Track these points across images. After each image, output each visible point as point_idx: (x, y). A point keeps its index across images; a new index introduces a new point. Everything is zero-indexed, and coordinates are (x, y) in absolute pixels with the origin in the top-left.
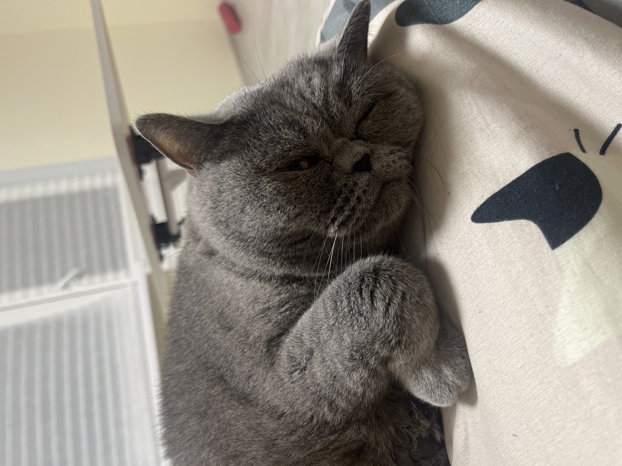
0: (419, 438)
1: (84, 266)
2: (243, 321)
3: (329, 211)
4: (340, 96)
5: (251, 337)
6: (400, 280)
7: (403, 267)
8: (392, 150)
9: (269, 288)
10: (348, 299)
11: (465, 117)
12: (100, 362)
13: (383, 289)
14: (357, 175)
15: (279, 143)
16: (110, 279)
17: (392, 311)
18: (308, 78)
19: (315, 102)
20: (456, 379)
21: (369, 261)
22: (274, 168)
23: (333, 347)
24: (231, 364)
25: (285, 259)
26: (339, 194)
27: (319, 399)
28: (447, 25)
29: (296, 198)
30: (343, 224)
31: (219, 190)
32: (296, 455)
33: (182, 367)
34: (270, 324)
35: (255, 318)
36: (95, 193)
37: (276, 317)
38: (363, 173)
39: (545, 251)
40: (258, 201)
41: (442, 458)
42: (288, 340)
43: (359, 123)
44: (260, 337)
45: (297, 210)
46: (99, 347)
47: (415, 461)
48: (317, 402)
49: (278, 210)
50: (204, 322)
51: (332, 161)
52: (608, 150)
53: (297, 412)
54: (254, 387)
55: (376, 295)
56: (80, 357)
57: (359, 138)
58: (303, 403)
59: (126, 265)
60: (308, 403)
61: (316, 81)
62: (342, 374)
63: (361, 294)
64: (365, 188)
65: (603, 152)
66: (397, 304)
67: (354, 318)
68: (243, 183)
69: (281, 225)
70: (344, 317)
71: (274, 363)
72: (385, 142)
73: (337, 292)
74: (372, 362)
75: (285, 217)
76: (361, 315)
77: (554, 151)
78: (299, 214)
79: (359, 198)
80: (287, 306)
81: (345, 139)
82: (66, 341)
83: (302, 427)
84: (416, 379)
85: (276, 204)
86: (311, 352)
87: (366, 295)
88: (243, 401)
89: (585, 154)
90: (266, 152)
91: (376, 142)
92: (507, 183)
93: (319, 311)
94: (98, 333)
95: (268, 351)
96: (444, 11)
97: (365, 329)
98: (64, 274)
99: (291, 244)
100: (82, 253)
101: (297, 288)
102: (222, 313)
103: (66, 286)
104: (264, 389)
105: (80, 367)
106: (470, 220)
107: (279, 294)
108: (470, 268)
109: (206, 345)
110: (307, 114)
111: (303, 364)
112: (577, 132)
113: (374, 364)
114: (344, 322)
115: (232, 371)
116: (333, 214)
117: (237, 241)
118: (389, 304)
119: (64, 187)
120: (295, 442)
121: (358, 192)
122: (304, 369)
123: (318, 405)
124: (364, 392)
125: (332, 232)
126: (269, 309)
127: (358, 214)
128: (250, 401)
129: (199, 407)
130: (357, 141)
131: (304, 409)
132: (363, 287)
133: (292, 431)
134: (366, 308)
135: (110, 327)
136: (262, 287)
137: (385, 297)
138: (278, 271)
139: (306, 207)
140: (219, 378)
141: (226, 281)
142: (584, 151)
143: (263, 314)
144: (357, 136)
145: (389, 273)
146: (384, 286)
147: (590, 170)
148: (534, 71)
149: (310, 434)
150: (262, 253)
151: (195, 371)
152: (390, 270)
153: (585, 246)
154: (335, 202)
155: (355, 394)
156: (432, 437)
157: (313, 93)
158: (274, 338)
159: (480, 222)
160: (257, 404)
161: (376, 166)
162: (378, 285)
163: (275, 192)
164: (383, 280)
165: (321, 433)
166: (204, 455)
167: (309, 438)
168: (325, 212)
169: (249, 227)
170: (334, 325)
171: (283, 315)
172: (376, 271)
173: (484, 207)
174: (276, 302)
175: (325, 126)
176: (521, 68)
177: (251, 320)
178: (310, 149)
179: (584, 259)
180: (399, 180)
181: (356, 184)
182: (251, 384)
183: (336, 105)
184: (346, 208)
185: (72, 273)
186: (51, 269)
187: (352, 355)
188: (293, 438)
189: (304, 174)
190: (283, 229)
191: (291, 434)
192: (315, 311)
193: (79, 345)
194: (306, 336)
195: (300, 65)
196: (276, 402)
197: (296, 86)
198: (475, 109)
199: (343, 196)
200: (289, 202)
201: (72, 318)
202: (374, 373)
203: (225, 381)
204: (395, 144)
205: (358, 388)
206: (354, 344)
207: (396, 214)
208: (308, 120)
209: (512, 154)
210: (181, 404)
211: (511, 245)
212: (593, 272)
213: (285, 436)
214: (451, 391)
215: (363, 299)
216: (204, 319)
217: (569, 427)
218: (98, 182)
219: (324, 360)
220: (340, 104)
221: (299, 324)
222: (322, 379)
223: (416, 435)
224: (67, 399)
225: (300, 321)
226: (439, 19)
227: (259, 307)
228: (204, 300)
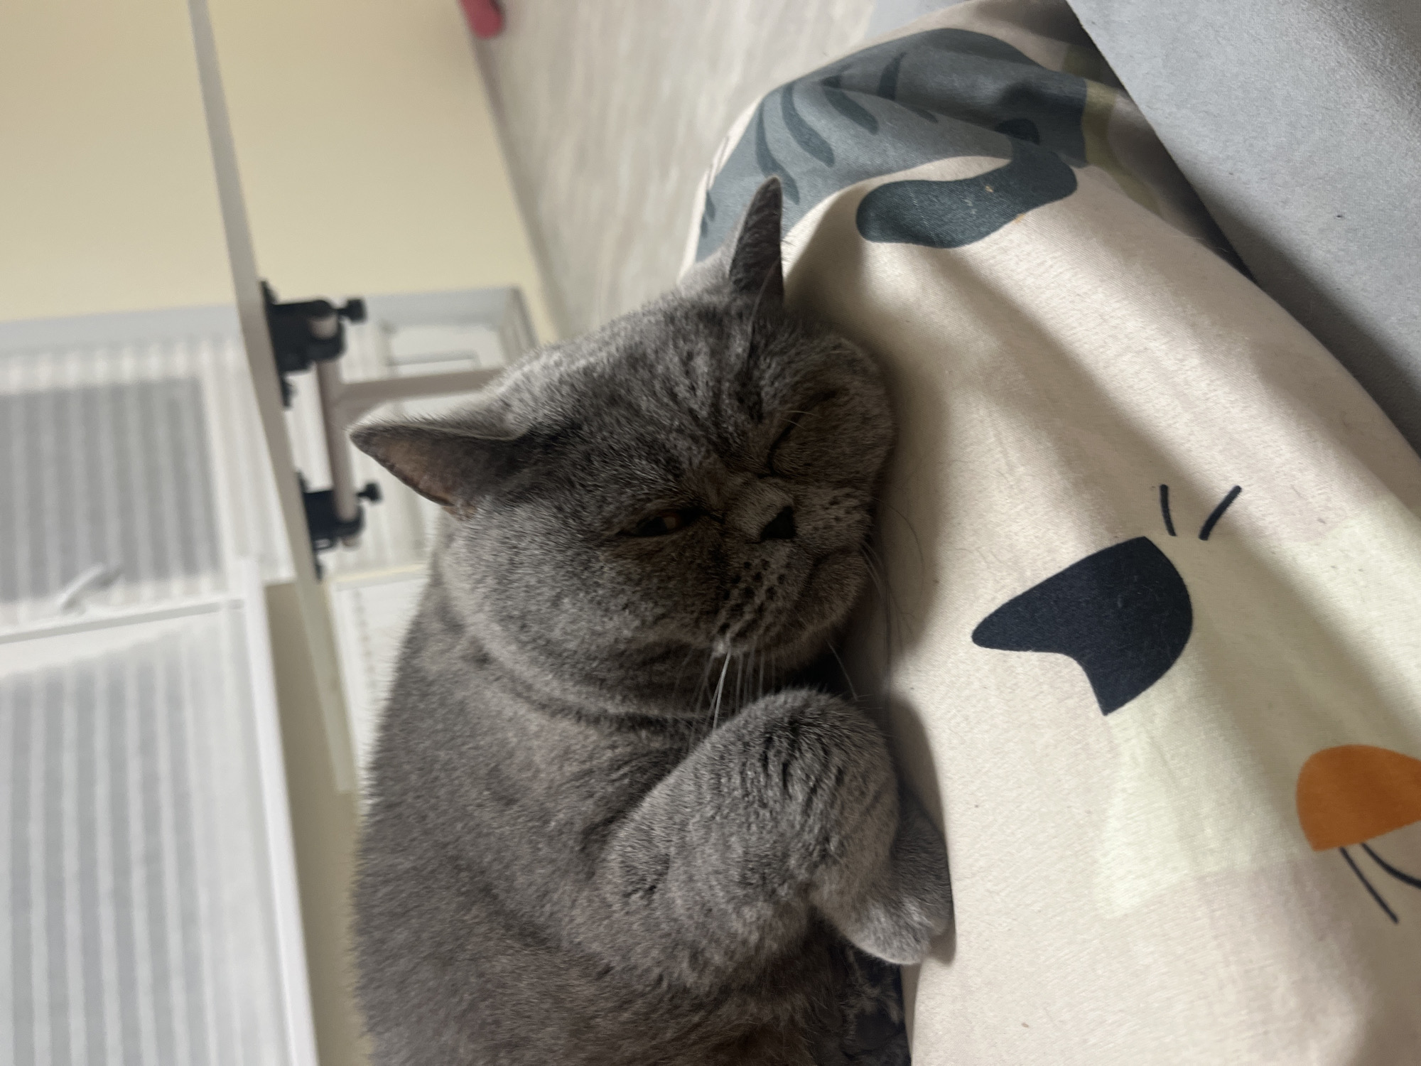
0: (861, 1016)
1: (115, 560)
2: (539, 789)
3: (715, 612)
4: (741, 401)
5: (553, 824)
6: (837, 745)
7: (842, 719)
8: (835, 497)
9: (593, 735)
10: (742, 773)
11: (971, 444)
12: (150, 782)
13: (807, 760)
14: (768, 544)
15: (628, 485)
16: (177, 593)
17: (818, 805)
18: (685, 354)
19: (695, 407)
20: (927, 917)
21: (785, 702)
22: (616, 530)
23: (708, 858)
24: (507, 867)
25: (629, 688)
26: (737, 580)
27: (674, 944)
28: (951, 250)
29: (659, 588)
30: (741, 636)
31: (511, 560)
32: (630, 1048)
33: (405, 863)
34: (590, 802)
35: (564, 788)
36: (145, 390)
37: (604, 789)
38: (780, 542)
39: (1092, 715)
40: (587, 593)
41: (898, 1051)
42: (624, 833)
43: (775, 446)
44: (570, 823)
45: (659, 611)
46: (147, 747)
47: (851, 1057)
48: (670, 950)
49: (624, 609)
50: (456, 782)
51: (723, 515)
52: (1216, 530)
53: (635, 967)
54: (552, 914)
55: (792, 772)
56: (102, 768)
57: (774, 473)
58: (646, 953)
59: (215, 561)
60: (655, 953)
61: (701, 364)
62: (723, 906)
63: (765, 766)
64: (783, 571)
65: (1205, 534)
66: (827, 791)
67: (751, 810)
68: (560, 557)
69: (627, 633)
70: (733, 808)
71: (593, 874)
72: (823, 483)
73: (722, 758)
74: (783, 891)
75: (637, 623)
76: (764, 805)
77: (1120, 534)
78: (663, 616)
79: (771, 592)
80: (626, 769)
81: (749, 475)
82: (70, 732)
83: (642, 995)
84: (858, 920)
85: (623, 599)
86: (666, 861)
87: (774, 769)
88: (529, 940)
89: (1173, 537)
90: (604, 500)
91: (806, 483)
92: (1038, 581)
93: (685, 787)
94: (147, 716)
95: (583, 849)
96: (946, 223)
97: (770, 832)
98: (67, 576)
99: (644, 663)
100: (113, 528)
101: (647, 738)
102: (496, 769)
103: (72, 605)
104: (572, 920)
105: (102, 791)
106: (969, 639)
107: (613, 747)
108: (963, 725)
109: (459, 826)
110: (680, 431)
111: (650, 879)
112: (1164, 490)
113: (786, 894)
114: (732, 815)
115: (510, 879)
116: (722, 617)
117: (541, 654)
118: (813, 790)
119: (72, 373)
120: (627, 1023)
121: (770, 579)
122: (652, 889)
123: (672, 957)
124: (761, 939)
125: (721, 647)
126: (590, 772)
127: (768, 618)
128: (543, 941)
129: (440, 944)
130: (773, 481)
131: (648, 962)
132: (771, 754)
133: (625, 1003)
134: (772, 794)
135: (175, 702)
136: (580, 733)
137: (808, 777)
138: (614, 707)
139: (676, 604)
140: (481, 891)
141: (508, 713)
142: (1172, 531)
143: (577, 780)
144: (770, 470)
145: (817, 731)
146: (809, 755)
147: (1176, 573)
148: (1101, 364)
149: (654, 1011)
150: (588, 678)
151: (433, 872)
152: (819, 726)
153: (1154, 715)
154: (727, 596)
155: (745, 942)
156: (882, 1014)
157: (693, 389)
158: (597, 825)
159: (987, 647)
160: (558, 948)
161: (804, 528)
162: (797, 754)
163: (621, 579)
164: (807, 744)
165: (676, 1007)
166: (447, 1037)
167: (654, 1016)
168: (708, 613)
169: (566, 633)
170: (713, 817)
171: (617, 784)
172: (794, 725)
173: (995, 619)
174: (606, 761)
175: (714, 456)
176: (1078, 355)
177: (554, 791)
178: (682, 499)
179: (1152, 738)
180: (845, 551)
181: (765, 564)
182: (548, 908)
183: (734, 417)
184: (747, 609)
185: (89, 574)
186: (38, 562)
187: (744, 877)
188: (626, 1016)
189: (673, 542)
190: (629, 641)
191: (620, 1007)
192: (678, 785)
193: (100, 742)
194: (658, 831)
195: (669, 320)
196: (596, 947)
197: (660, 369)
198: (992, 433)
199: (742, 585)
200: (646, 596)
201: (85, 680)
202: (783, 910)
203: (495, 897)
204: (840, 484)
205: (750, 932)
206: (749, 857)
207: (837, 612)
208: (683, 444)
209: (1049, 529)
210: (401, 936)
211: (1037, 695)
212: (1165, 763)
213: (611, 1010)
214: (917, 940)
215: (768, 776)
216: (458, 778)
217: (1110, 1021)
218: (154, 367)
219: (691, 879)
220: (742, 417)
221: (646, 804)
222: (682, 911)
223: (855, 1011)
224: (71, 863)
225: (648, 799)
226: (937, 235)
227: (572, 768)
228: (459, 741)
